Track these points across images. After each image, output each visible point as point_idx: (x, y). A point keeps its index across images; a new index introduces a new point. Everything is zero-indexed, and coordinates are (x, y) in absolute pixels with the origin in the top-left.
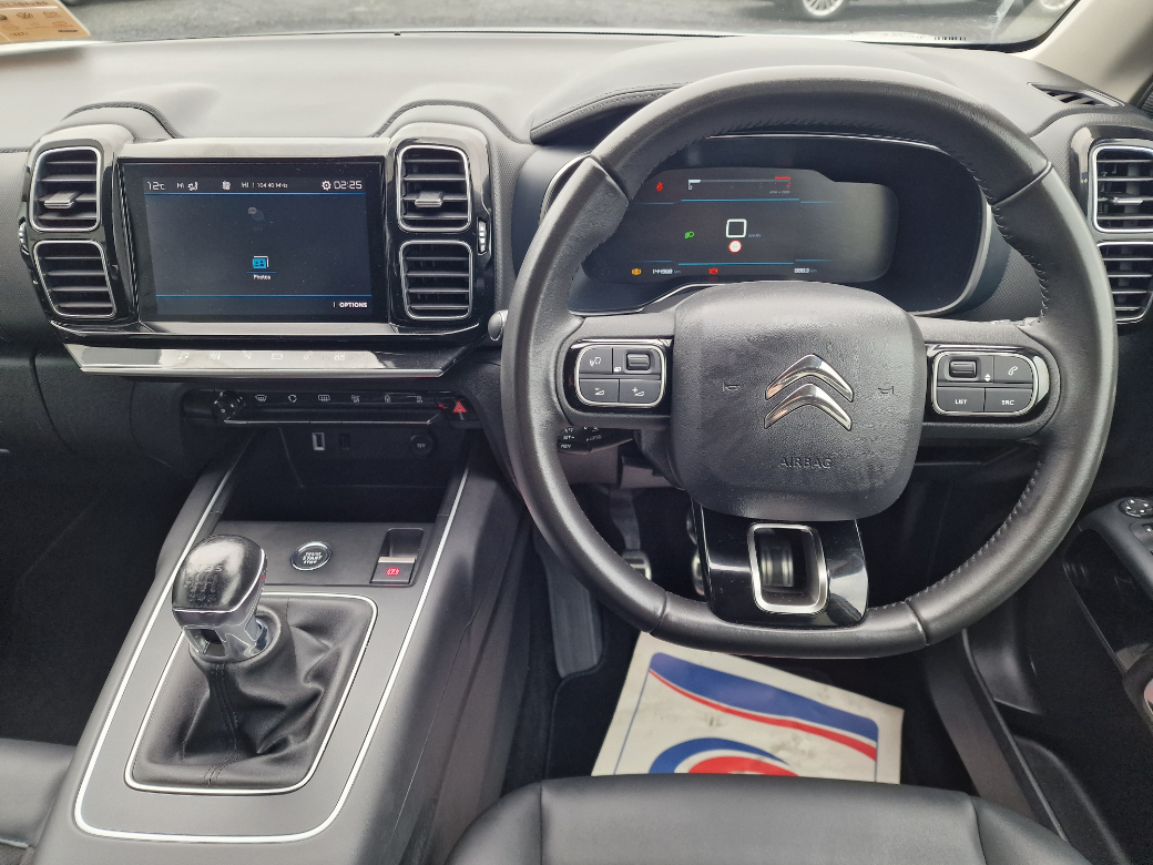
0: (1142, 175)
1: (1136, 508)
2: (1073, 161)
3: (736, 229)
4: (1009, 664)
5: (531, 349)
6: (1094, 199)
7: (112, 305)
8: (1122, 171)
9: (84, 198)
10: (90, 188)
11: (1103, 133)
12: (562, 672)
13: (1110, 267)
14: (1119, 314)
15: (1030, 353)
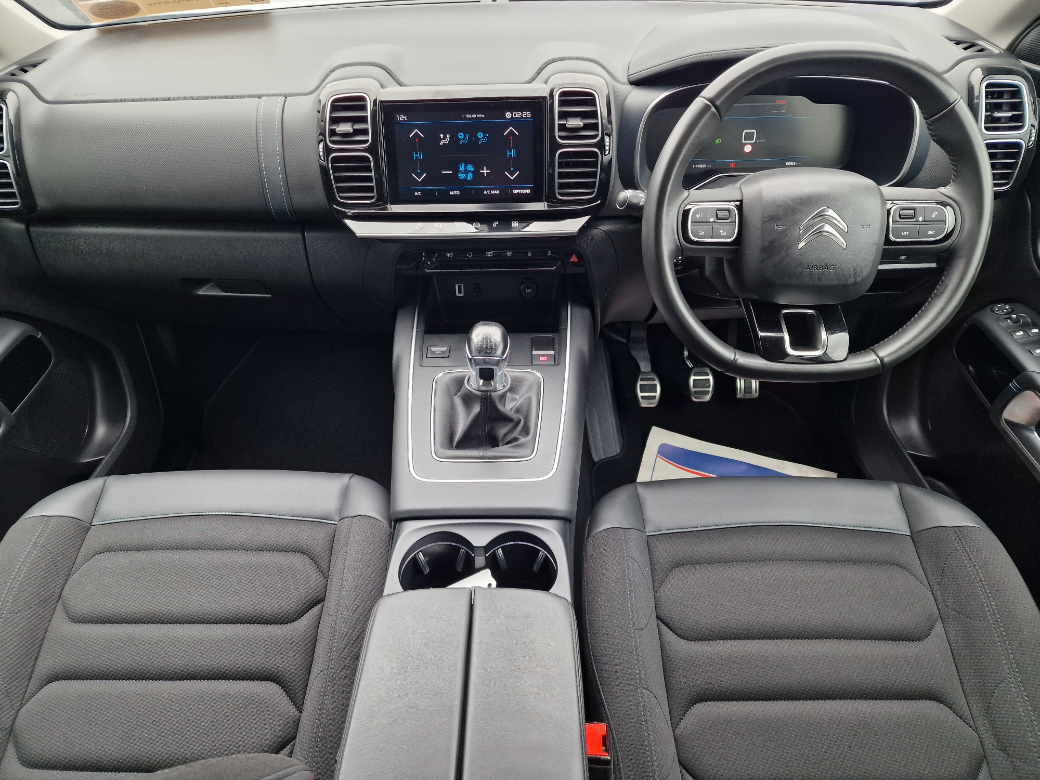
0: (1012, 98)
1: (1000, 309)
2: (971, 90)
3: (749, 137)
4: (913, 427)
5: (665, 208)
6: (983, 113)
7: (374, 194)
8: (1000, 95)
9: (358, 126)
10: (363, 120)
11: (989, 71)
12: (596, 459)
13: (992, 156)
14: (995, 185)
15: (944, 204)
